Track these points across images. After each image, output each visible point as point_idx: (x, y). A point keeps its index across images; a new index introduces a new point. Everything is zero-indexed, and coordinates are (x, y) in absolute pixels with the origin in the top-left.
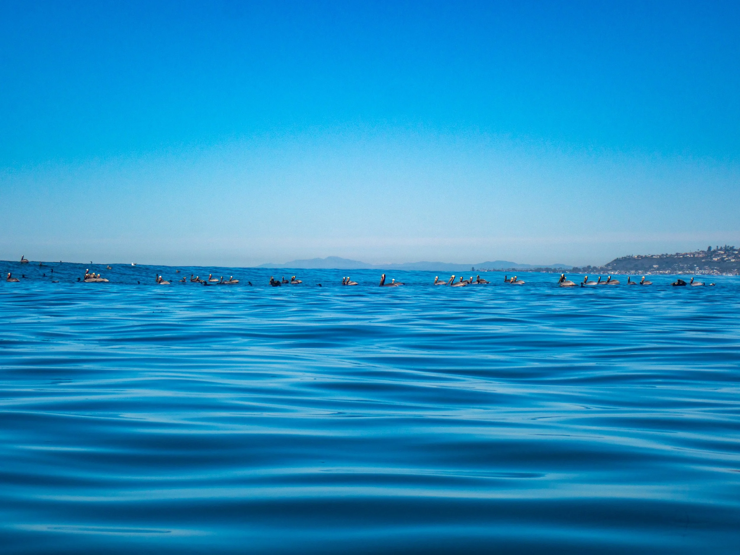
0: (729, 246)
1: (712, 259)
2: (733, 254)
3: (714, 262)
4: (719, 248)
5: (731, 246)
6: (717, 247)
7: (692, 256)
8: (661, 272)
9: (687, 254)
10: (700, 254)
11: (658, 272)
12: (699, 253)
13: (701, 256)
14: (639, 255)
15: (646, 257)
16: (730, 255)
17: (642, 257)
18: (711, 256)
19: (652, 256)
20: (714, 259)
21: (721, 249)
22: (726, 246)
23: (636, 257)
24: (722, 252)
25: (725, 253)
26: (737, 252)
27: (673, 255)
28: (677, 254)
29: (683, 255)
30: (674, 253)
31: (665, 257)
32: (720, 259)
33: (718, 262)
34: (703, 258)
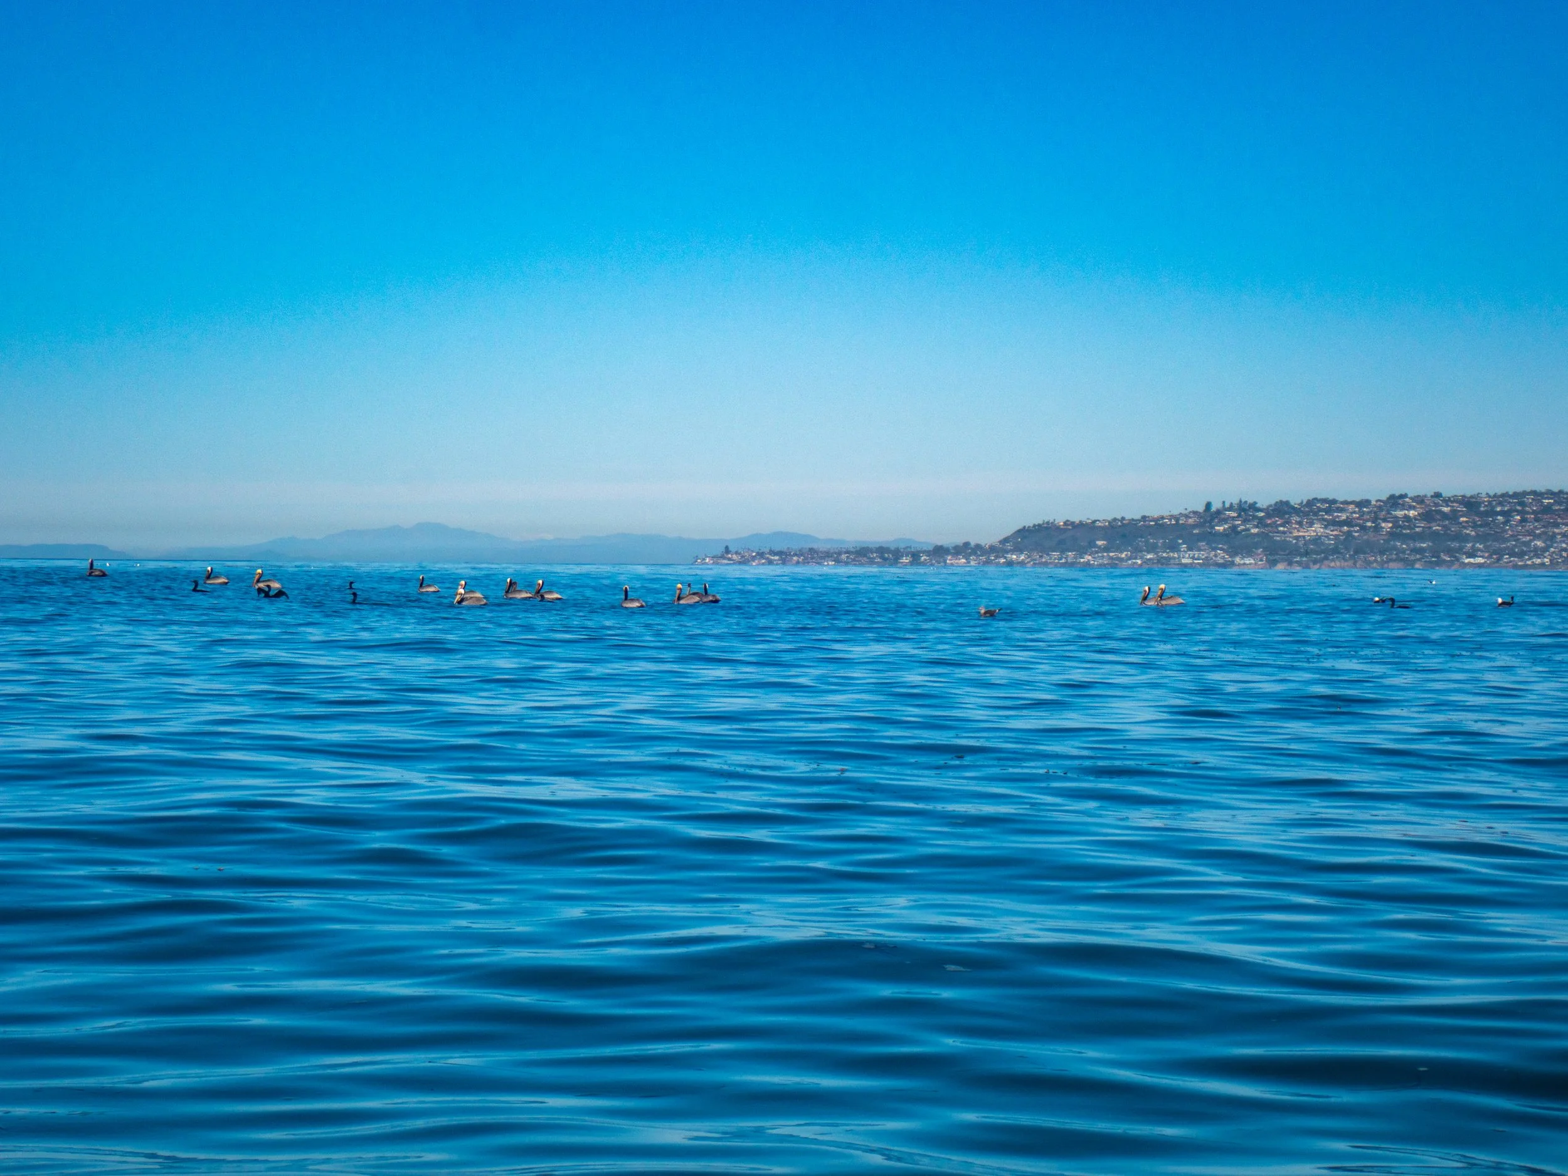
0: (1246, 502)
1: (1213, 527)
2: (1255, 517)
3: (1218, 534)
4: (1227, 505)
5: (1250, 501)
6: (1224, 502)
7: (1173, 522)
8: (1111, 554)
9: (1163, 518)
10: (1190, 518)
11: (1105, 554)
12: (1187, 516)
13: (1191, 521)
14: (1068, 521)
15: (1081, 525)
16: (1249, 521)
17: (1073, 523)
18: (1212, 520)
19: (1094, 522)
20: (1217, 528)
21: (1231, 508)
22: (1241, 501)
23: (1062, 524)
24: (1234, 514)
25: (1239, 516)
26: (1262, 514)
27: (1136, 520)
28: (1144, 518)
29: (1156, 520)
30: (1138, 517)
31: (1119, 523)
32: (1230, 527)
33: (1224, 535)
34: (1194, 526)
